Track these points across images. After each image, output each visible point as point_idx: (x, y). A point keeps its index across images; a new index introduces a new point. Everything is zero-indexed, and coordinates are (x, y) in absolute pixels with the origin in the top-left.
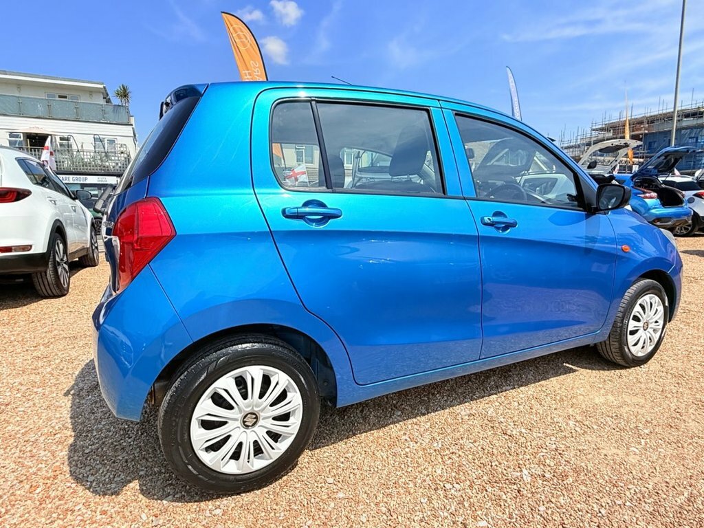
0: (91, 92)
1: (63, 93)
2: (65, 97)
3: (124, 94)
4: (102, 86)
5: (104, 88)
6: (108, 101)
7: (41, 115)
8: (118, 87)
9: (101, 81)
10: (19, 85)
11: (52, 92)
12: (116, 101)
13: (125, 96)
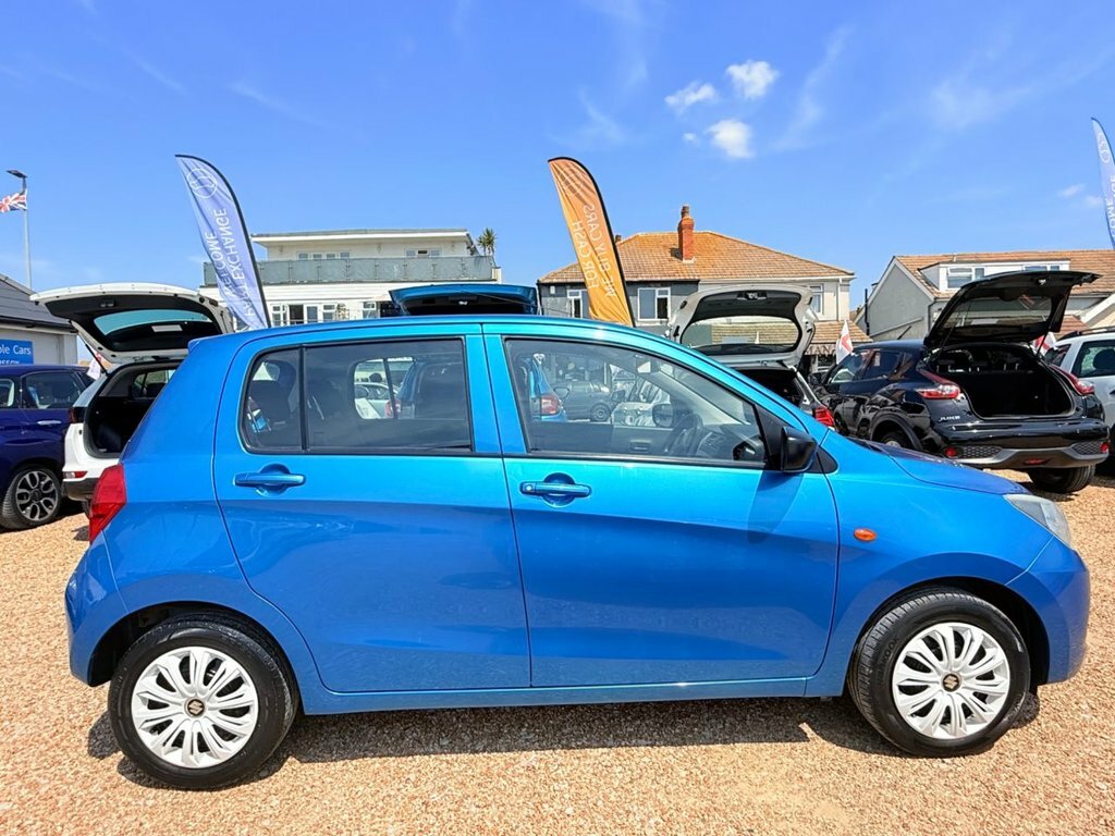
0: (453, 242)
1: (422, 248)
2: (425, 252)
3: (488, 241)
4: (464, 234)
5: (468, 235)
6: (473, 251)
7: (396, 279)
8: (481, 234)
9: (463, 228)
10: (379, 243)
11: (410, 247)
12: (480, 250)
13: (489, 243)
